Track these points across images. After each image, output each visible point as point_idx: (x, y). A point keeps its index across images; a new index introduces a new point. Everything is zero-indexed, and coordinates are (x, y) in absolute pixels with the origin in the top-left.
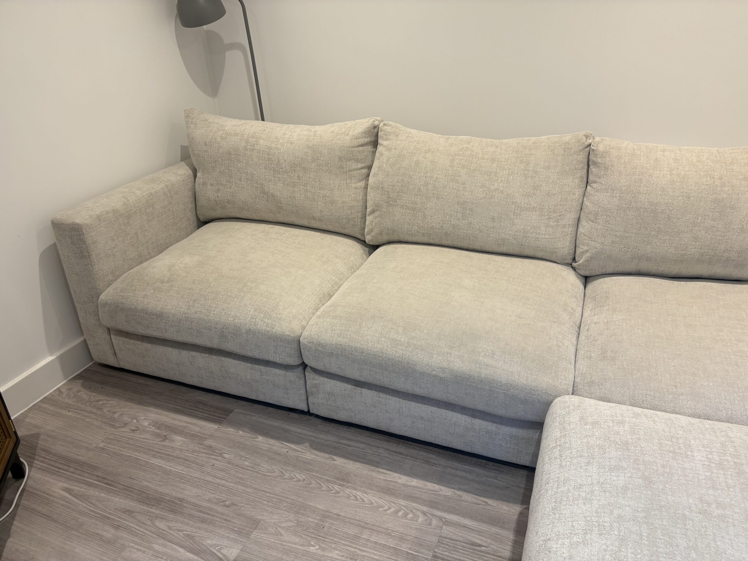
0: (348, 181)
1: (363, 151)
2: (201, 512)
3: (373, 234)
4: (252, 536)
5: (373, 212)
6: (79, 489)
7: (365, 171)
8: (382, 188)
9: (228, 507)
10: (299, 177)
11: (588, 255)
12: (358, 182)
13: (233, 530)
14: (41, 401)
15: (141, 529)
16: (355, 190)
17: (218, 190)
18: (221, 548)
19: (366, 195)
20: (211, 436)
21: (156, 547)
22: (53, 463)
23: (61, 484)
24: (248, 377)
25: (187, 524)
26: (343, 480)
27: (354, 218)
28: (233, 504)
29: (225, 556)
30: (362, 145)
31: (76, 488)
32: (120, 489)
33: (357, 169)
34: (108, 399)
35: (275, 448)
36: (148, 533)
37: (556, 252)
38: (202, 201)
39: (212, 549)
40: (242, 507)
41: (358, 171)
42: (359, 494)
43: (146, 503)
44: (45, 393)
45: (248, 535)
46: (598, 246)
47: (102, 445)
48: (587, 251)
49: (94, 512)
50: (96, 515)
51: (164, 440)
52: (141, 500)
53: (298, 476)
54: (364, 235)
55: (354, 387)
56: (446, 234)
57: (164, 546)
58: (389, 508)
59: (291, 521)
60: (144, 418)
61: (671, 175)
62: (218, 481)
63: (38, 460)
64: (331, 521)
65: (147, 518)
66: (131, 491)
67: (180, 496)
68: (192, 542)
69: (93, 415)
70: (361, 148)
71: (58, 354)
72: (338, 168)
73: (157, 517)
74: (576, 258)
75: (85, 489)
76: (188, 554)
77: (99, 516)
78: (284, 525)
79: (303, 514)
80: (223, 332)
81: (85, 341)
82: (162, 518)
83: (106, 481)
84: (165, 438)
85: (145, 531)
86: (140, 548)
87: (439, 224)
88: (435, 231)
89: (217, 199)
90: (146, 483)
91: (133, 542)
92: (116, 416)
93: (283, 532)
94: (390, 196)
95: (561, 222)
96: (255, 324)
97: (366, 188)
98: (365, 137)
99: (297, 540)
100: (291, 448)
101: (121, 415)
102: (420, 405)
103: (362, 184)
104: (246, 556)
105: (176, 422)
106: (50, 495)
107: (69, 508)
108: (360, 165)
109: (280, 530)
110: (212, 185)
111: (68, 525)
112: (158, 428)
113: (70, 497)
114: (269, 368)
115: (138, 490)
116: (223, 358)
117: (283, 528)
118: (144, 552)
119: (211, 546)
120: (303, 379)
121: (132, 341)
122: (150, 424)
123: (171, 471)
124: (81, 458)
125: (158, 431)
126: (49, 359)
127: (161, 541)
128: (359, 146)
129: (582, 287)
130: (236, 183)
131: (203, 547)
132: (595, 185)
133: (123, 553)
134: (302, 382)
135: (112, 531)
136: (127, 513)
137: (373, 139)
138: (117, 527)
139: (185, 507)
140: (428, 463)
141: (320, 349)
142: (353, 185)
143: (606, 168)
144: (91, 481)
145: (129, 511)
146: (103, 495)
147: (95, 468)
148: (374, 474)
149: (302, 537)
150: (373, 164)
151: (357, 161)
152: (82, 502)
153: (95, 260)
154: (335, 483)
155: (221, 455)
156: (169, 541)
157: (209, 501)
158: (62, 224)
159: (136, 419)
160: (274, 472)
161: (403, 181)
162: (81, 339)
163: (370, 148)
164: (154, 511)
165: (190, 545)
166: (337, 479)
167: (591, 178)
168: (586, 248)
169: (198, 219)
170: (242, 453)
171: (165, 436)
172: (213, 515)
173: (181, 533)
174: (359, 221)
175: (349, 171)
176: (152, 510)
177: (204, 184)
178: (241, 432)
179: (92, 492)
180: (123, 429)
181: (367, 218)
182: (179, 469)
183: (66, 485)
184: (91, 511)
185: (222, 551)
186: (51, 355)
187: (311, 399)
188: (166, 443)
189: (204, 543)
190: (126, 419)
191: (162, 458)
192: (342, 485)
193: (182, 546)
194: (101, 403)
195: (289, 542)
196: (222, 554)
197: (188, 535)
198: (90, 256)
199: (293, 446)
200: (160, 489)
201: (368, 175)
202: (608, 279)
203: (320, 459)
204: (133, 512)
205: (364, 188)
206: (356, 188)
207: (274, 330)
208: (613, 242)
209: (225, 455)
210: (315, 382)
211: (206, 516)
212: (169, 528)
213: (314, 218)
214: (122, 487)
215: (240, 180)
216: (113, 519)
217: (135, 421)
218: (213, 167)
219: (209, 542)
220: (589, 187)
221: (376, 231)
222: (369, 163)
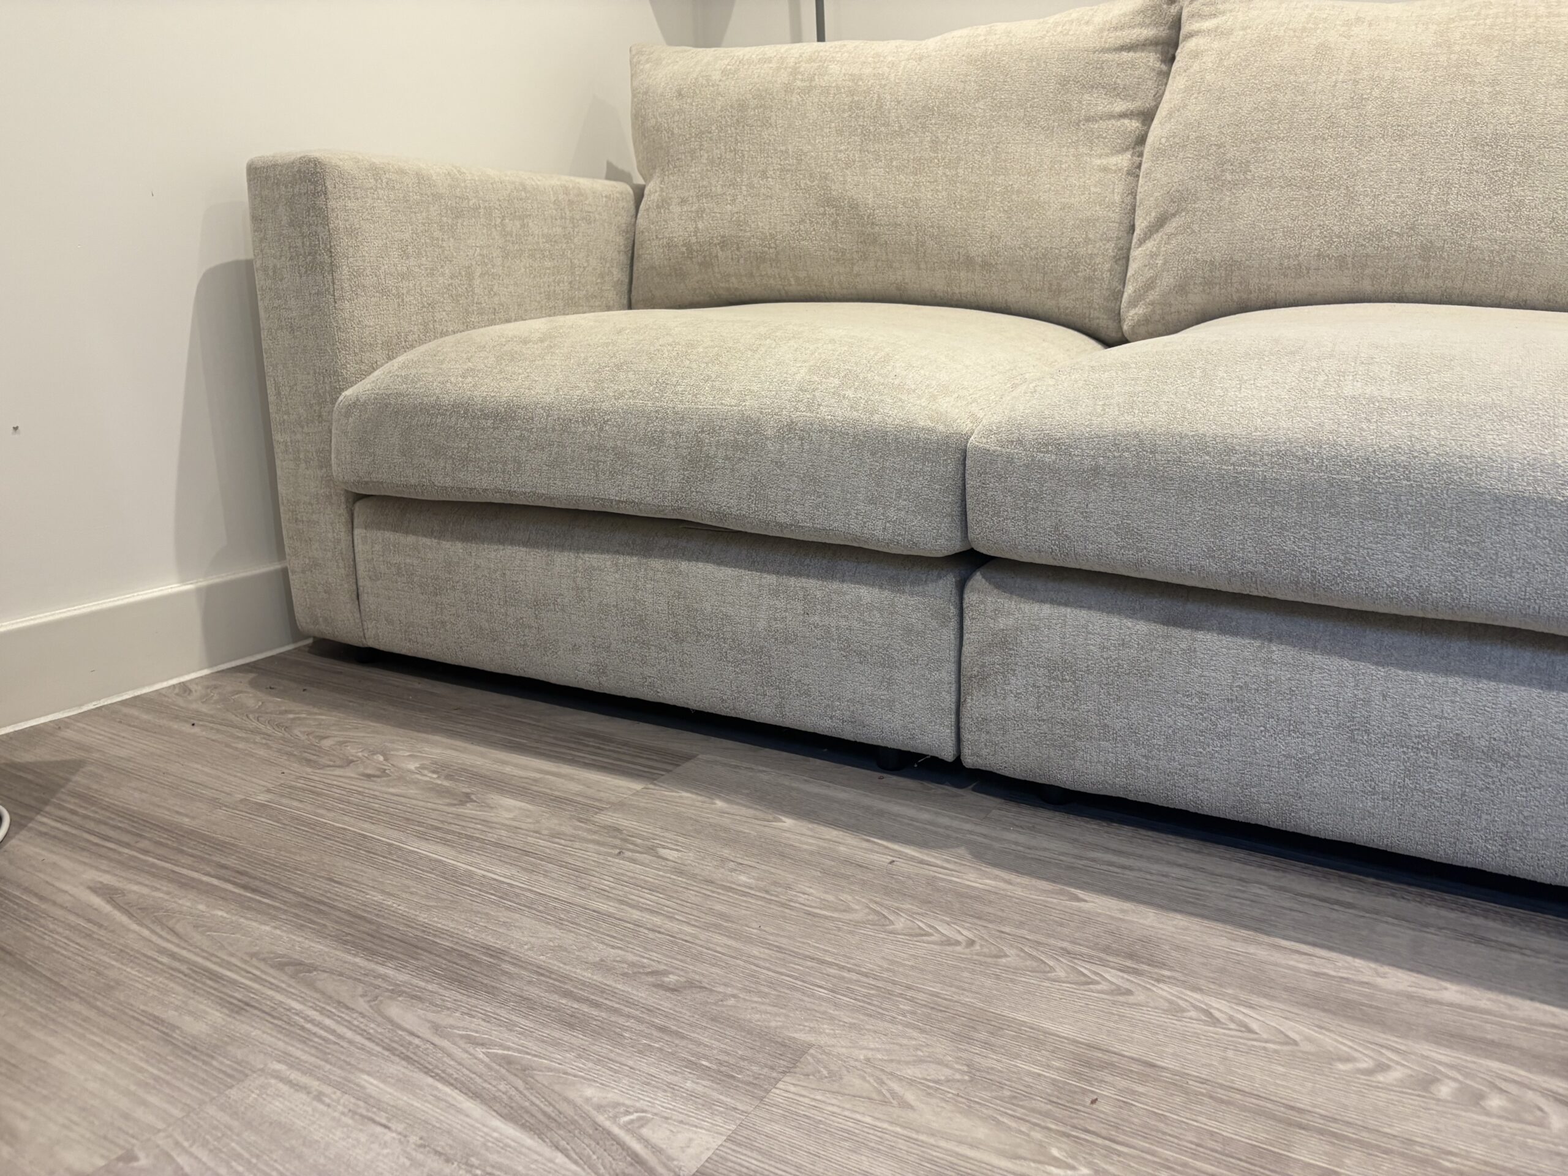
0: (1083, 150)
1: (1133, 65)
2: (567, 994)
3: (1153, 295)
4: (777, 1095)
6: (145, 891)
7: (1133, 125)
9: (673, 990)
12: (1113, 155)
13: (692, 1065)
14: (123, 703)
15: (328, 1022)
16: (1102, 175)
18: (643, 1122)
20: (620, 806)
21: (371, 1084)
22: (91, 825)
23: (91, 875)
24: (761, 625)
25: (510, 1026)
26: (1131, 956)
27: (1091, 256)
28: (691, 985)
29: (657, 1150)
30: (1131, 48)
31: (135, 888)
32: (285, 903)
33: (1111, 116)
34: (316, 710)
35: (842, 848)
36: (349, 1034)
39: (601, 1119)
40: (726, 997)
41: (1113, 121)
42: (1220, 1007)
43: (366, 949)
44: (143, 686)
45: (759, 1089)
47: (262, 798)
49: (173, 956)
50: (176, 964)
51: (462, 803)
52: (349, 938)
53: (944, 929)
57: (404, 1084)
59: (940, 1063)
60: (408, 754)
62: (636, 914)
63: (49, 815)
64: (1123, 1083)
65: (360, 990)
67: (490, 940)
68: (520, 1084)
69: (258, 738)
70: (1126, 56)
72: (1055, 112)
73: (397, 991)
75: (168, 893)
76: (497, 1123)
77: (184, 968)
78: (910, 1072)
79: (986, 1044)
82: (416, 997)
83: (245, 880)
84: (467, 798)
85: (341, 1030)
86: (304, 1080)
89: (694, 240)
90: (379, 897)
91: (285, 1058)
92: (326, 743)
93: (910, 1096)
97: (1134, 172)
98: (1142, 25)
99: (982, 1132)
100: (901, 855)
101: (341, 743)
103: (1124, 160)
104: (752, 1161)
105: (508, 769)
106: (42, 898)
107: (89, 936)
108: (1120, 106)
109: (895, 1086)
111: (65, 983)
112: (449, 777)
113: (107, 908)
114: (835, 585)
115: (348, 912)
116: (684, 565)
117: (911, 1082)
118: (319, 1097)
119: (599, 1108)
120: (953, 624)
122: (423, 767)
123: (471, 874)
124: (186, 820)
125: (446, 783)
126: (174, 588)
127: (398, 1068)
128: (1123, 48)
131: (564, 1107)
133: (233, 1093)
134: (949, 634)
135: (217, 1016)
136: (290, 969)
137: (1163, 32)
138: (239, 1008)
139: (505, 973)
140: (1481, 940)
142: (1097, 162)
144: (195, 875)
145: (301, 964)
146: (220, 913)
147: (221, 846)
148: (1262, 953)
149: (999, 1122)
150: (1157, 107)
151: (1115, 91)
152: (141, 924)
153: (346, 285)
154: (1104, 964)
155: (651, 850)
156: (427, 1072)
157: (601, 966)
158: (275, 166)
159: (384, 755)
160: (848, 910)
161: (1273, 104)
162: (277, 566)
163: (1151, 59)
164: (391, 973)
165: (513, 1092)
166: (1107, 950)
170: (726, 852)
171: (467, 795)
172: (616, 1011)
173: (479, 1052)
174: (1107, 266)
175: (1088, 119)
176: (381, 970)
178: (719, 804)
179: (188, 903)
180: (338, 772)
181: (1135, 250)
182: (500, 872)
183: (107, 879)
184: (163, 951)
185: (645, 1131)
188: (469, 810)
189: (572, 1094)
190: (352, 751)
191: (445, 842)
192: (1136, 972)
193: (475, 1095)
194: (291, 716)
195: (947, 1137)
196: (646, 1142)
197: (508, 1061)
198: (333, 268)
199: (909, 851)
200: (423, 917)
201: (1142, 139)
203: (1019, 892)
204: (312, 968)
205: (1129, 173)
206: (1105, 169)
209: (663, 852)
211: (585, 1008)
212: (436, 1028)
214: (294, 899)
216: (234, 982)
217: (381, 758)
219: (589, 1092)
222: (1149, 103)
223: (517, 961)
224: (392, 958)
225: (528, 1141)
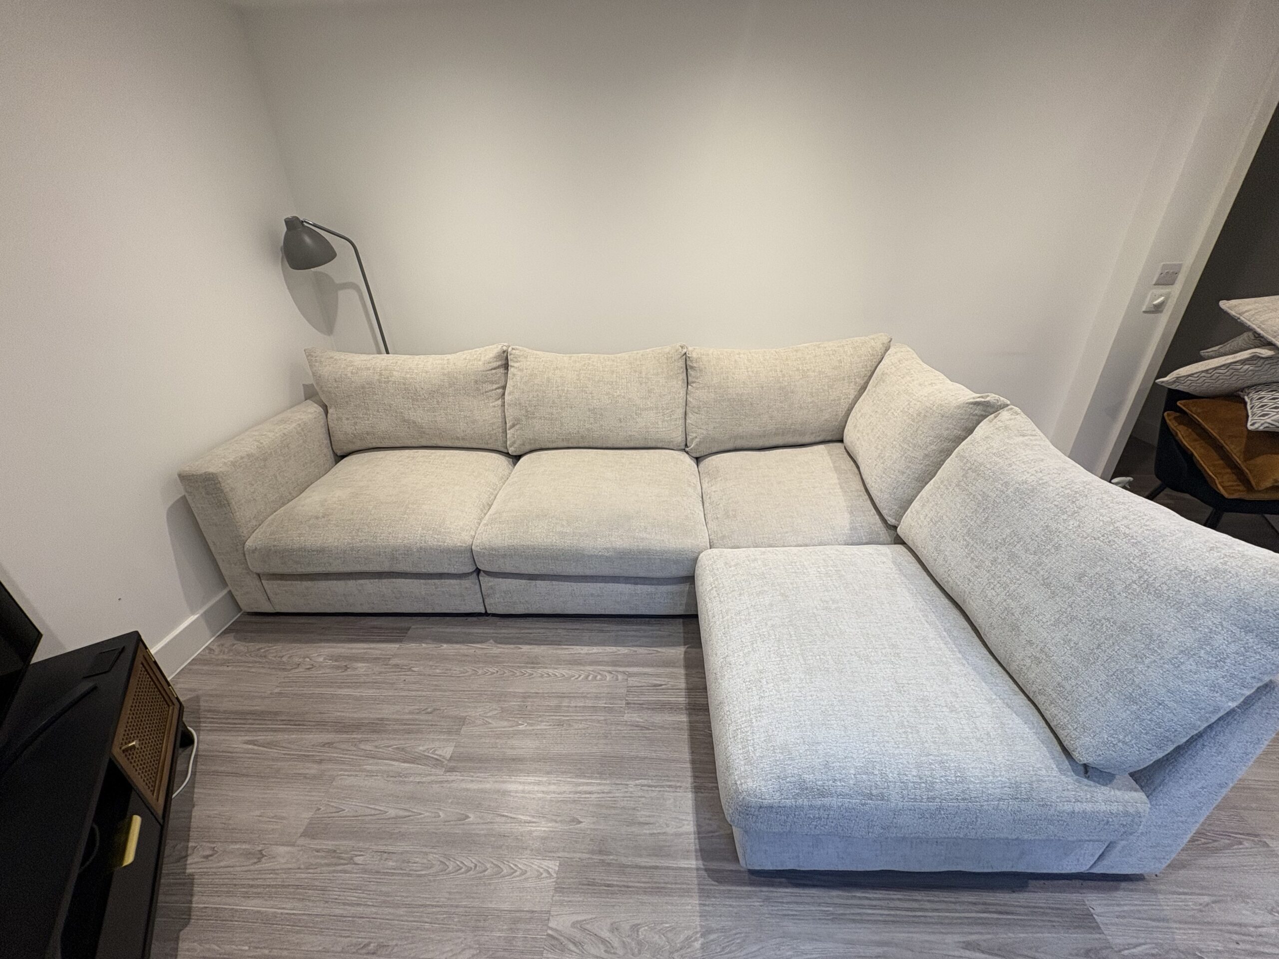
0: (487, 402)
1: (496, 373)
2: (405, 724)
3: (515, 446)
4: (462, 732)
5: (513, 426)
6: (264, 737)
7: (500, 391)
8: (520, 404)
9: (431, 713)
10: (438, 402)
11: (697, 440)
12: (496, 401)
13: (441, 732)
14: (189, 664)
15: (347, 756)
17: (356, 423)
18: (435, 750)
19: (504, 412)
20: (395, 656)
21: (368, 767)
22: (224, 721)
23: (240, 738)
24: (423, 593)
25: (394, 739)
26: (533, 663)
27: (494, 434)
28: (435, 710)
29: (440, 756)
30: (495, 369)
31: (259, 738)
32: (311, 726)
34: (270, 645)
35: (461, 651)
36: (355, 757)
37: (672, 441)
38: (338, 436)
39: (426, 754)
40: (444, 710)
41: (494, 391)
42: (551, 671)
43: (345, 732)
44: (193, 654)
45: (458, 732)
46: (705, 432)
47: (277, 690)
48: (696, 437)
49: (289, 754)
50: (292, 757)
51: (346, 670)
52: (338, 730)
53: (490, 670)
54: (507, 448)
55: (528, 581)
56: (582, 437)
57: (377, 764)
58: (580, 676)
59: (496, 709)
60: (317, 655)
61: (748, 372)
62: (414, 693)
63: (205, 722)
64: (531, 700)
65: (350, 744)
66: (324, 725)
67: (378, 716)
68: (404, 753)
69: (257, 665)
70: (494, 371)
71: (201, 611)
72: (475, 391)
73: (361, 741)
74: (688, 444)
75: (272, 736)
76: (403, 764)
77: (295, 757)
78: (489, 715)
79: (505, 701)
80: (393, 554)
81: (230, 592)
82: (366, 741)
83: (292, 723)
84: (346, 668)
85: (352, 757)
86: (350, 773)
89: (355, 432)
90: (339, 714)
91: (341, 770)
92: (284, 659)
93: (490, 721)
94: (529, 410)
95: (673, 417)
96: (425, 542)
97: (503, 405)
98: (496, 361)
99: (505, 724)
100: (477, 648)
101: (290, 657)
102: (589, 584)
103: (499, 402)
104: (462, 750)
105: (354, 651)
106: (231, 752)
107: (258, 758)
108: (495, 386)
109: (486, 719)
110: (348, 419)
111: (263, 775)
112: (336, 661)
113: (256, 748)
114: (443, 581)
115: (332, 722)
116: (394, 580)
117: (490, 717)
118: (356, 776)
119: (424, 751)
120: (478, 584)
121: (289, 582)
122: (325, 659)
123: (362, 696)
124: (257, 708)
125: (336, 663)
126: (193, 618)
127: (371, 761)
128: (492, 369)
129: (696, 466)
130: (374, 415)
131: (416, 754)
132: (694, 385)
133: (334, 783)
134: (477, 587)
135: (315, 766)
136: (326, 746)
137: (504, 362)
138: (321, 762)
139: (386, 724)
140: (602, 631)
141: (494, 552)
142: (491, 404)
143: (701, 371)
144: (276, 726)
145: (329, 743)
146: (294, 736)
147: (276, 713)
148: (559, 652)
149: (508, 720)
150: (506, 384)
151: (492, 383)
152: (272, 749)
153: (235, 507)
154: (527, 667)
155: (410, 669)
156: (380, 759)
157: (411, 713)
158: (193, 475)
159: (308, 657)
160: (467, 672)
161: (538, 395)
162: (225, 592)
163: (502, 370)
164: (355, 736)
165: (403, 756)
166: (527, 663)
167: (690, 379)
168: (695, 435)
169: (335, 454)
170: (431, 663)
171: (346, 666)
172: (419, 725)
173: (390, 749)
174: (500, 435)
175: (486, 392)
176: (353, 736)
177: (339, 419)
178: (424, 645)
179: (280, 736)
180: (297, 671)
181: (508, 432)
182: (370, 692)
183: (247, 738)
184: (286, 754)
185: (436, 752)
186: (193, 613)
187: (487, 601)
188: (349, 672)
189: (417, 750)
190: (296, 660)
191: (349, 687)
192: (534, 668)
193: (394, 760)
194: (263, 650)
195: (499, 727)
196: (437, 755)
197: (398, 748)
198: (229, 504)
199: (479, 646)
200: (356, 716)
201: (504, 394)
202: (714, 457)
203: (506, 651)
204: (332, 743)
206: (494, 407)
207: (446, 544)
208: (714, 428)
209: (413, 669)
210: (490, 584)
211: (411, 727)
212: (376, 747)
213: (458, 438)
214: (313, 724)
215: (378, 411)
216: (313, 755)
217: (308, 660)
218: (347, 402)
219: (421, 748)
220: (689, 387)
221: (518, 442)
222: (503, 384)
223: (388, 720)
224: (353, 732)
225: (412, 765)
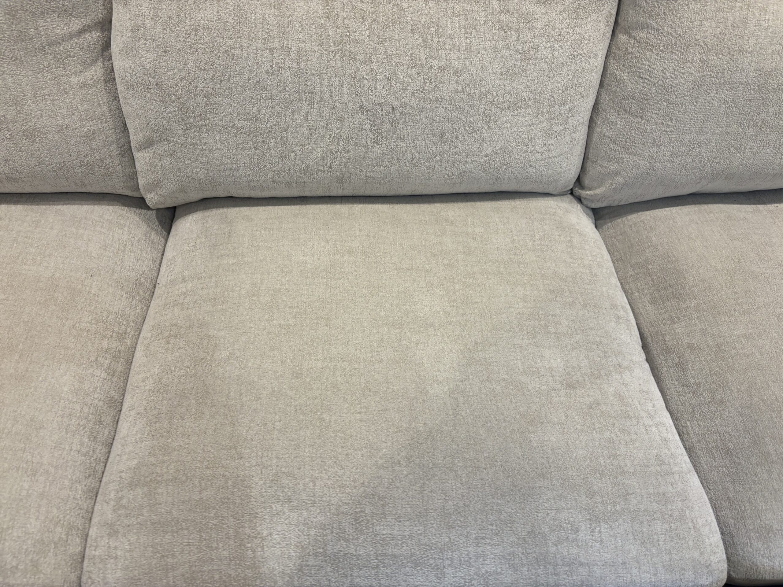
0: (58, 72)
3: (162, 191)
5: (148, 143)
7: (95, 36)
12: (86, 69)
16: (83, 91)
27: (101, 160)
33: (71, 36)
41: (75, 40)
54: (137, 189)
72: (16, 43)
87: (323, 159)
88: (315, 175)
94: (188, 106)
103: (97, 71)
108: (76, 25)
132: (641, 34)
142: (74, 80)
150: (110, 12)
174: (117, 162)
175: (51, 44)
181: (137, 155)
201: (107, 45)
205: (106, 82)
206: (85, 86)
208: (675, 155)
